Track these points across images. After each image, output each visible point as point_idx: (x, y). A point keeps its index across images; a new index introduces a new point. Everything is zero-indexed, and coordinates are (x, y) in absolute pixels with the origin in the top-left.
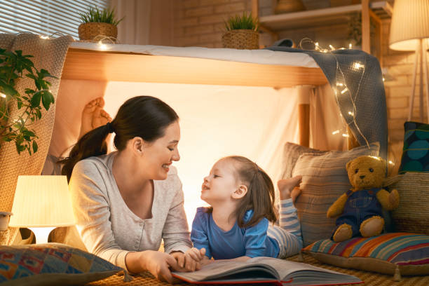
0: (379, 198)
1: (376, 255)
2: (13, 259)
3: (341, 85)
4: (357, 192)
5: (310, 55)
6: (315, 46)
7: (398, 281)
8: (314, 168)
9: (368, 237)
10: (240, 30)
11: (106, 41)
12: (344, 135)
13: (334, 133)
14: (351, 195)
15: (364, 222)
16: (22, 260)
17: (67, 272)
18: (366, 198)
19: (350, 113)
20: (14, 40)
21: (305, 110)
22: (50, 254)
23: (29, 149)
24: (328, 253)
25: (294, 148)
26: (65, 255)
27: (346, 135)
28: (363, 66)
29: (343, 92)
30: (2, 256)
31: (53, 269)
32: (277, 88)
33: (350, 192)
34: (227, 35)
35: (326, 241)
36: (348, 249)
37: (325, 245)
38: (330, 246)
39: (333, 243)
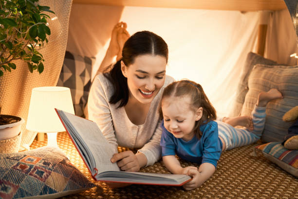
17: (41, 194)
21: (263, 30)
22: (30, 174)
24: (278, 159)
26: (45, 174)
31: (27, 193)
32: (243, 12)
35: (278, 146)
37: (277, 151)
38: (281, 152)
39: (283, 150)
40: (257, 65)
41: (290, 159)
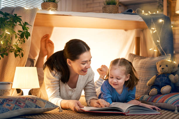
0: (169, 78)
1: (167, 102)
2: (12, 102)
3: (154, 29)
4: (160, 75)
5: (140, 16)
6: (142, 12)
7: (176, 113)
8: (141, 64)
9: (164, 94)
10: (110, 5)
11: (52, 10)
12: (155, 50)
13: (150, 50)
14: (158, 76)
15: (163, 88)
16: (16, 102)
17: (35, 108)
18: (164, 78)
19: (158, 41)
20: (14, 10)
21: (138, 39)
22: (28, 100)
23: (20, 56)
24: (147, 101)
25: (133, 56)
26: (34, 100)
27: (156, 51)
28: (163, 21)
29: (154, 32)
30: (8, 101)
31: (29, 106)
32: (126, 30)
33: (158, 75)
34: (105, 7)
35: (146, 95)
36: (155, 99)
37: (146, 97)
38: (148, 98)
39: (149, 97)
40: (136, 58)
41: (152, 100)
